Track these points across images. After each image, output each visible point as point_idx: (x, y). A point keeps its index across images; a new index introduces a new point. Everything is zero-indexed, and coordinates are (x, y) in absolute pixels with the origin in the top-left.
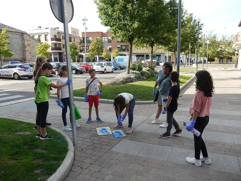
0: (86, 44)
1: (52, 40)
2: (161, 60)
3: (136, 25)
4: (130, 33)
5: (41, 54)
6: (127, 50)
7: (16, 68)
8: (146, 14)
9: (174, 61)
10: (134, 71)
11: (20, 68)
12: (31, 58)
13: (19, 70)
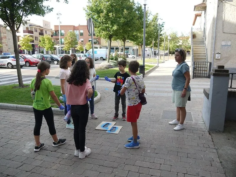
0: (61, 37)
1: (24, 32)
2: (130, 52)
3: (115, 28)
4: (110, 32)
5: (24, 46)
6: (98, 43)
7: (9, 59)
8: (122, 20)
9: (141, 54)
10: (112, 61)
11: (13, 59)
12: (7, 50)
13: (12, 60)
